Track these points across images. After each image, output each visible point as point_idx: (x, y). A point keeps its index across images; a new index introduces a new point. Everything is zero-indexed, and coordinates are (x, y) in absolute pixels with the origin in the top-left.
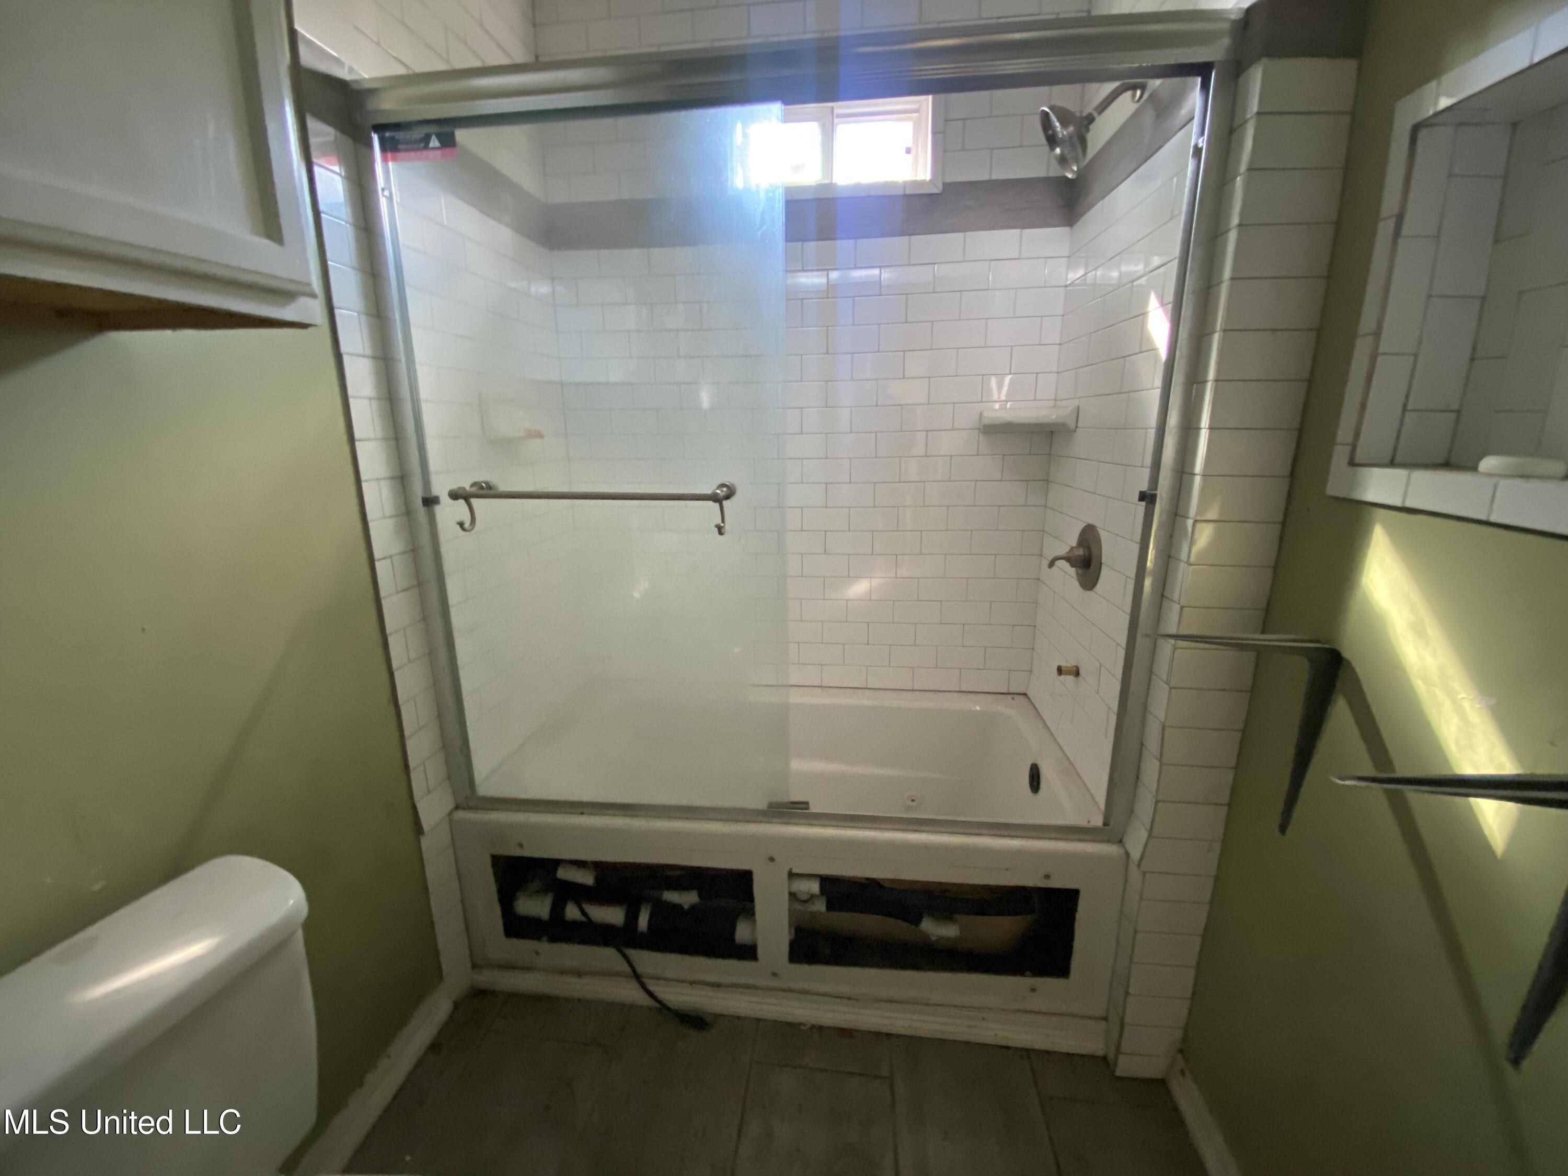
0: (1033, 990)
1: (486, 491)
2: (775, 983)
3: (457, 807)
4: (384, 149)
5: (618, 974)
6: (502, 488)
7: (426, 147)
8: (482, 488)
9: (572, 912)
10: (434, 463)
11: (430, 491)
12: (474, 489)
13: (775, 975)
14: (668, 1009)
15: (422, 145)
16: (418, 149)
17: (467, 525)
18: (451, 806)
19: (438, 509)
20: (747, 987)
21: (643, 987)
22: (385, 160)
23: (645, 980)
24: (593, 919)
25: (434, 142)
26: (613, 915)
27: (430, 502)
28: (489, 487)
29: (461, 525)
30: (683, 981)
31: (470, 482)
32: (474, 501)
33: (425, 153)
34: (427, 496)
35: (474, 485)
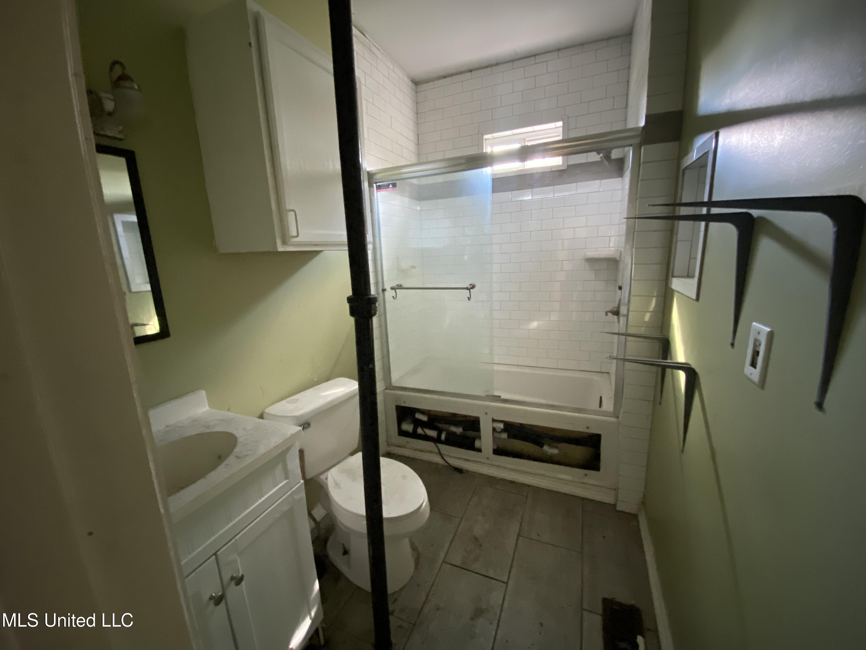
0: (586, 475)
1: (400, 287)
2: (487, 462)
3: (386, 389)
4: (377, 189)
5: (435, 453)
6: (404, 286)
7: (388, 188)
8: (399, 286)
9: (420, 431)
10: (385, 279)
11: (384, 288)
12: (397, 287)
13: (488, 458)
14: (451, 466)
15: (387, 187)
16: (386, 188)
17: (395, 298)
18: (384, 388)
19: (386, 293)
20: (478, 462)
21: (443, 458)
22: (377, 192)
23: (443, 456)
24: (427, 434)
25: (391, 186)
26: (433, 433)
27: (384, 290)
28: (401, 286)
29: (393, 297)
30: (456, 458)
31: (396, 284)
32: (397, 290)
33: (388, 189)
34: (383, 288)
35: (397, 285)
